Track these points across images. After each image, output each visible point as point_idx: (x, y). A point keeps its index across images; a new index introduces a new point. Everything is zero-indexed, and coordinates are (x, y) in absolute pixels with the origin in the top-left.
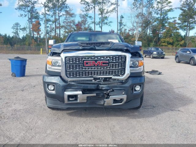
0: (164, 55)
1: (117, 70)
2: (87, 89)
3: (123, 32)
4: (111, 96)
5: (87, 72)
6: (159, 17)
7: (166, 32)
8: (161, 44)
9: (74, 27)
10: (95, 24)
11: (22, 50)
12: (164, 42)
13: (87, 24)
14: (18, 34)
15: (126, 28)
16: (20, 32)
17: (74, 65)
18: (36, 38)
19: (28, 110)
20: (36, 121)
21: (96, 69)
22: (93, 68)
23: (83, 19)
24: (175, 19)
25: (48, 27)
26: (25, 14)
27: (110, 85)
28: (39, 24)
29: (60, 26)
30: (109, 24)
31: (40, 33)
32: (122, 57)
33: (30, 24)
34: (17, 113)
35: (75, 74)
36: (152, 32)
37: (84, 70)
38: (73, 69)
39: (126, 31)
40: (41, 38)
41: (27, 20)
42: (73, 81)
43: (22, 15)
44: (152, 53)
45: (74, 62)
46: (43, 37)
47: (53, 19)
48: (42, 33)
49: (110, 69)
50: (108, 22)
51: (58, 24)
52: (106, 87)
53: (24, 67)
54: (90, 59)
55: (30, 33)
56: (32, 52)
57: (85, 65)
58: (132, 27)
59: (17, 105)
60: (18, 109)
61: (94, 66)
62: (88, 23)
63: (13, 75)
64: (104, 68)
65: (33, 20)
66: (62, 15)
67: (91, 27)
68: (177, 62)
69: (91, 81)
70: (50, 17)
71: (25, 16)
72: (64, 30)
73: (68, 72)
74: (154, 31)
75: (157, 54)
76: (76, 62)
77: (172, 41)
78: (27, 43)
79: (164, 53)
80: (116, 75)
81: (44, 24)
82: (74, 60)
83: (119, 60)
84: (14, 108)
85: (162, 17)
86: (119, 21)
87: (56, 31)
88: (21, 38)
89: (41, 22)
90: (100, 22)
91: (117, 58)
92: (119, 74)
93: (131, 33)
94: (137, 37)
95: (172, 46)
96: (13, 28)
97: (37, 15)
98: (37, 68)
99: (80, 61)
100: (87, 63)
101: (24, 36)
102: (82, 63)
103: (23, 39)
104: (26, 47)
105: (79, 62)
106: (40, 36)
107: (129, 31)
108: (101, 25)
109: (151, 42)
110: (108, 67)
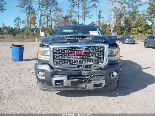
0: (135, 41)
1: (97, 59)
2: (72, 75)
3: (101, 23)
4: (92, 81)
5: (71, 60)
6: (131, 11)
7: (136, 23)
8: (132, 32)
9: (63, 20)
10: (79, 17)
11: (21, 39)
12: (135, 31)
13: (72, 17)
14: (19, 26)
15: (104, 20)
16: (20, 24)
17: (61, 55)
18: (32, 29)
19: (23, 91)
20: (30, 101)
21: (79, 58)
22: (76, 57)
23: (69, 13)
24: (144, 12)
25: (42, 20)
26: (24, 10)
27: (91, 71)
28: (35, 18)
29: (51, 19)
30: (90, 17)
31: (36, 25)
32: (101, 47)
33: (28, 18)
34: (15, 94)
35: (61, 62)
36: (124, 23)
37: (68, 58)
38: (59, 58)
39: (104, 22)
40: (37, 29)
41: (26, 15)
42: (60, 68)
43: (22, 11)
44: (125, 40)
45: (60, 52)
46: (38, 28)
47: (45, 14)
48: (37, 25)
49: (91, 58)
50: (89, 15)
51: (50, 18)
52: (88, 73)
53: (22, 53)
54: (73, 49)
55: (28, 25)
56: (29, 40)
57: (70, 55)
58: (109, 19)
59: (15, 86)
60: (16, 90)
61: (78, 55)
62: (74, 17)
63: (13, 60)
64: (85, 57)
65: (31, 15)
66: (53, 10)
67: (76, 20)
68: (145, 47)
69: (75, 68)
70: (43, 13)
71: (24, 11)
72: (54, 23)
73: (56, 61)
74: (127, 22)
75: (129, 41)
76: (62, 52)
77: (141, 29)
78: (26, 33)
79: (134, 40)
80: (96, 63)
81: (39, 18)
82: (60, 50)
83: (98, 50)
84: (12, 89)
85: (133, 10)
86: (98, 14)
87: (48, 23)
88: (21, 29)
89: (36, 16)
90: (83, 16)
91: (97, 49)
92: (99, 62)
93: (108, 24)
94: (113, 27)
95: (141, 34)
96: (15, 21)
97: (33, 10)
98: (33, 54)
99: (66, 52)
100: (71, 53)
101: (23, 27)
102: (67, 53)
103: (22, 30)
104: (25, 36)
105: (64, 52)
106: (36, 28)
107: (106, 22)
108: (83, 18)
109: (124, 31)
110: (89, 56)
